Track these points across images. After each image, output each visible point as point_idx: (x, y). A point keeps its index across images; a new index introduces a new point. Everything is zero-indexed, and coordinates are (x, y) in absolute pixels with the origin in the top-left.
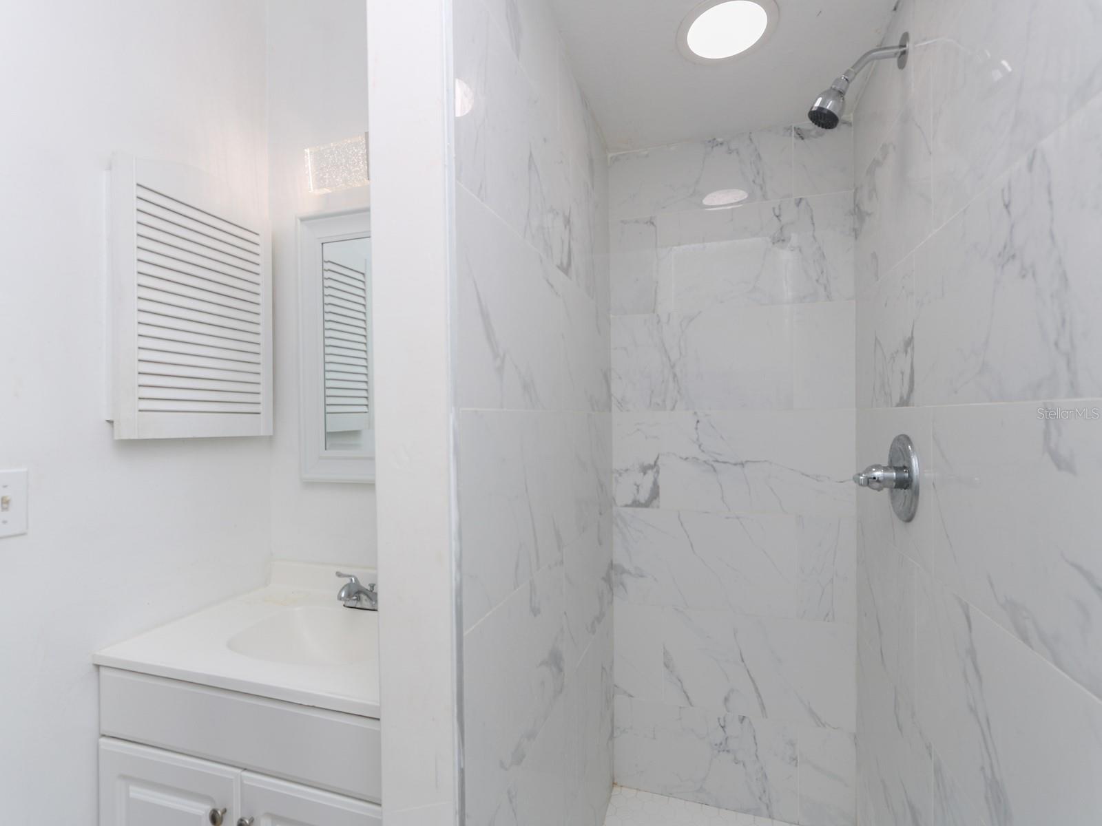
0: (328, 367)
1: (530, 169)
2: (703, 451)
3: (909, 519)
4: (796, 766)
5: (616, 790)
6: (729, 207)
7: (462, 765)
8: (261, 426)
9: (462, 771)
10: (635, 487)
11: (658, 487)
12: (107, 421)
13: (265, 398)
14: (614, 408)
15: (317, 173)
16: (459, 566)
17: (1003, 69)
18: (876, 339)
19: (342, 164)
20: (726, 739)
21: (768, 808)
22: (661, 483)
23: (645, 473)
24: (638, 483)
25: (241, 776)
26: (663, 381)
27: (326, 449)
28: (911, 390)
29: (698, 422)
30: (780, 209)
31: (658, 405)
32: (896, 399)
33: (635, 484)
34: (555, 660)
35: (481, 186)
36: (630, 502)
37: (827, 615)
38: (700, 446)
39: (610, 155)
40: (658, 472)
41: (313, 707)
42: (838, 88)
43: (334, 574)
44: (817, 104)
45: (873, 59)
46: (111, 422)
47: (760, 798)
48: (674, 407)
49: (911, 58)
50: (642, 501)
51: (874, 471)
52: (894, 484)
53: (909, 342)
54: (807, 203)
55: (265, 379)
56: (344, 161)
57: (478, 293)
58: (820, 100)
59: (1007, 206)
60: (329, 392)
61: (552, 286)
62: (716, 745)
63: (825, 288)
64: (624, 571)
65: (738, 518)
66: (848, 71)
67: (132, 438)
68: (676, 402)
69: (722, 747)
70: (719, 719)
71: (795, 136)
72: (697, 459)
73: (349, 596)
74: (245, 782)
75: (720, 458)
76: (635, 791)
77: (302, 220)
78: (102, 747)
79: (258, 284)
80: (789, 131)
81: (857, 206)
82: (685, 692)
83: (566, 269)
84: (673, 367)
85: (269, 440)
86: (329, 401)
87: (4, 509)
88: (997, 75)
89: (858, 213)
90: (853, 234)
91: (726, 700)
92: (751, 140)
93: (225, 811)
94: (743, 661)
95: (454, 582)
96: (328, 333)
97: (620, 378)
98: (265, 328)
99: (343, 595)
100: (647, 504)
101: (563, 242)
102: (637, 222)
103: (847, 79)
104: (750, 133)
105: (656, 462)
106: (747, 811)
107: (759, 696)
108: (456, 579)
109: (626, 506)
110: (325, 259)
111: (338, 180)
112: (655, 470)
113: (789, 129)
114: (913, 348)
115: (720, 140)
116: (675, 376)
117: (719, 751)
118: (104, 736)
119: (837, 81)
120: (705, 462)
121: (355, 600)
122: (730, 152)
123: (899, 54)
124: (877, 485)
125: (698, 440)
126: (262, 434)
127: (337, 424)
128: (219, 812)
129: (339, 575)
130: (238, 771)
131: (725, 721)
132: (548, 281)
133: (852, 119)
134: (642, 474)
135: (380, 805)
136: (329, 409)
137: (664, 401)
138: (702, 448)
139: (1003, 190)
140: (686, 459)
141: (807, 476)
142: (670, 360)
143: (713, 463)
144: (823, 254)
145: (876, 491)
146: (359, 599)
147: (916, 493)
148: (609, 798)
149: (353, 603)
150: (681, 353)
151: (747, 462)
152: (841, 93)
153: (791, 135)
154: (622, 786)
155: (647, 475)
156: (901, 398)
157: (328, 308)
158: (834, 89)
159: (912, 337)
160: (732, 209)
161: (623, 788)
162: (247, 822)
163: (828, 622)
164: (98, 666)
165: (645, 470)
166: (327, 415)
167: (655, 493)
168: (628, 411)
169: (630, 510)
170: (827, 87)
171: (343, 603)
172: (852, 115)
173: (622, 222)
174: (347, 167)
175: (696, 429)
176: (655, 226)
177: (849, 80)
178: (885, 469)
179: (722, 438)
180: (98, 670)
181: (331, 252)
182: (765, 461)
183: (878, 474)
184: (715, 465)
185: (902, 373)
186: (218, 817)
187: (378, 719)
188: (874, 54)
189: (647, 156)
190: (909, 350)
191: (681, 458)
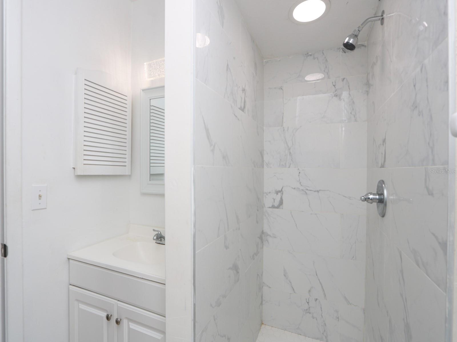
0: (152, 148)
1: (227, 70)
2: (301, 185)
3: (383, 216)
4: (339, 320)
5: (263, 326)
6: (314, 82)
7: (195, 302)
8: (126, 171)
9: (195, 305)
10: (273, 200)
11: (283, 200)
12: (73, 168)
13: (128, 160)
14: (265, 166)
15: (149, 72)
16: (195, 226)
17: (424, 26)
18: (374, 139)
19: (158, 68)
20: (309, 308)
21: (326, 338)
22: (284, 199)
23: (277, 194)
24: (274, 198)
25: (117, 303)
26: (285, 155)
27: (150, 181)
28: (385, 161)
29: (300, 173)
30: (335, 82)
31: (283, 165)
32: (380, 165)
33: (273, 199)
34: (235, 268)
35: (206, 79)
36: (271, 206)
37: (353, 257)
38: (300, 183)
39: (265, 61)
40: (282, 194)
41: (142, 278)
42: (355, 34)
43: (152, 230)
44: (346, 41)
45: (369, 22)
46: (74, 168)
47: (323, 334)
48: (290, 166)
49: (385, 21)
50: (276, 206)
51: (370, 195)
52: (377, 201)
53: (384, 141)
54: (347, 80)
55: (128, 153)
56: (158, 67)
57: (204, 121)
58: (347, 39)
59: (414, 86)
60: (152, 158)
61: (236, 117)
62: (305, 310)
63: (354, 116)
64: (268, 235)
65: (316, 214)
66: (359, 26)
67: (81, 174)
68: (290, 164)
69: (307, 311)
70: (306, 299)
71: (342, 52)
72: (299, 189)
73: (157, 238)
74: (118, 305)
75: (309, 189)
76: (271, 327)
77: (143, 90)
78: (70, 289)
79: (126, 116)
80: (340, 49)
81: (368, 81)
82: (292, 287)
83: (243, 109)
84: (289, 149)
85: (129, 176)
86: (152, 161)
87: (40, 199)
88: (421, 28)
89: (368, 84)
90: (366, 93)
91: (309, 291)
92: (323, 53)
93: (111, 316)
94: (317, 275)
95: (192, 232)
96: (152, 135)
97: (267, 154)
98: (128, 133)
99: (155, 238)
100: (278, 207)
101: (242, 98)
102: (275, 88)
103: (359, 30)
104: (323, 50)
105: (282, 190)
106: (317, 339)
107: (324, 290)
108: (193, 231)
109: (270, 208)
110: (151, 105)
111: (156, 75)
112: (281, 193)
113: (339, 49)
114: (385, 143)
115: (310, 54)
116: (290, 153)
117: (306, 313)
118: (71, 285)
119: (355, 30)
120: (302, 190)
121: (160, 240)
122: (314, 58)
123: (381, 19)
124: (371, 201)
125: (299, 180)
126: (127, 174)
127: (155, 171)
128: (109, 316)
129: (154, 230)
130: (116, 301)
131: (309, 300)
132: (235, 115)
133: (366, 44)
134: (276, 194)
135: (165, 317)
136: (152, 165)
137: (285, 164)
138: (301, 184)
139: (413, 79)
140: (295, 188)
141: (346, 197)
142: (288, 146)
143: (305, 190)
144: (353, 101)
145: (370, 204)
146: (161, 240)
147: (386, 205)
148: (260, 329)
149: (159, 242)
150: (293, 144)
151: (320, 190)
152: (356, 36)
153: (340, 51)
154: (265, 325)
155: (278, 195)
156: (382, 164)
157: (152, 124)
158: (353, 34)
159: (385, 139)
160: (315, 82)
161: (266, 326)
162: (119, 320)
163: (354, 260)
164: (69, 259)
165: (277, 192)
166: (151, 167)
167: (281, 202)
168: (271, 168)
169: (271, 209)
170: (351, 34)
171: (155, 241)
172: (366, 42)
173: (269, 88)
174: (159, 70)
175: (299, 176)
176: (283, 90)
177: (360, 30)
178: (374, 194)
179: (310, 180)
180: (69, 260)
181: (153, 102)
182: (328, 190)
183: (371, 197)
184: (307, 191)
185: (382, 154)
186: (109, 317)
187: (165, 284)
188: (369, 20)
189: (280, 61)
190: (384, 144)
191: (292, 188)
